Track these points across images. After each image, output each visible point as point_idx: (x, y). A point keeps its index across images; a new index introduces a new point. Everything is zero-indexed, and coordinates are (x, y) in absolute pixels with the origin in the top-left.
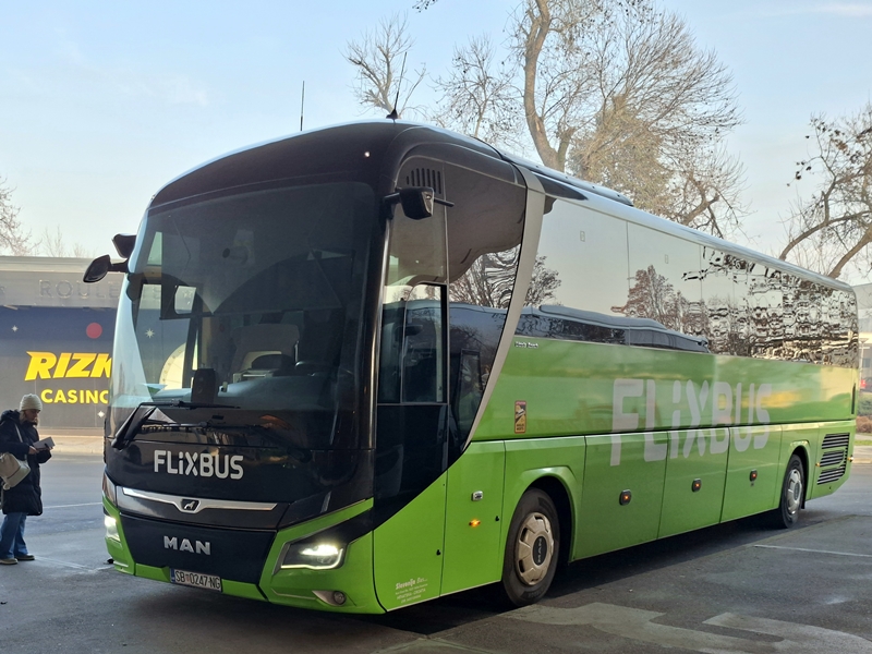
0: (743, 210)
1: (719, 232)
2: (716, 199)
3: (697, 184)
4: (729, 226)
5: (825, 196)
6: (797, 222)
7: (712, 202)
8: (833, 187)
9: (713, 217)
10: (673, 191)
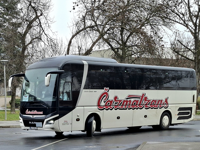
0: (51, 20)
1: (42, 29)
2: (41, 15)
3: (33, 8)
4: (46, 27)
5: (84, 18)
6: (75, 27)
7: (40, 16)
8: (86, 14)
9: (40, 23)
10: (20, 9)
